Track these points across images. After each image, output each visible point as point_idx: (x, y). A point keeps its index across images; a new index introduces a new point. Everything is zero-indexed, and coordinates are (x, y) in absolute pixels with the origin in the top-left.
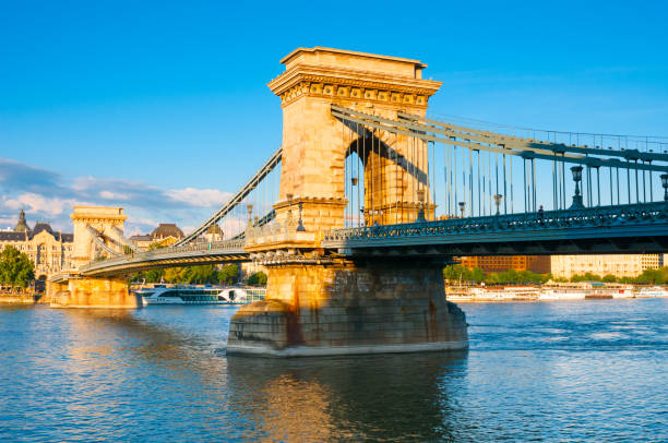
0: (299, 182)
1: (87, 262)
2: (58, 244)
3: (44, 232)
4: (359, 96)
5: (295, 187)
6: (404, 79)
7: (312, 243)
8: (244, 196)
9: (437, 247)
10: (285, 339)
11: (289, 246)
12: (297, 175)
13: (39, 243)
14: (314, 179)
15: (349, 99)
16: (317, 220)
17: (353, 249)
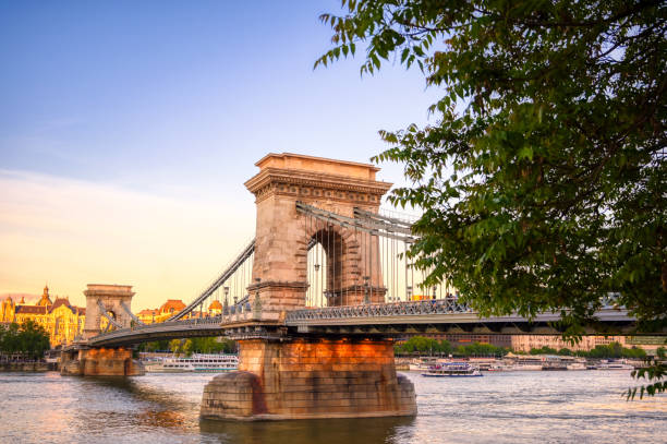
0: (268, 268)
1: (97, 334)
2: (75, 317)
3: (63, 307)
4: (320, 195)
5: (265, 272)
6: (359, 181)
7: (276, 321)
8: (227, 278)
9: (377, 326)
10: (251, 407)
11: (256, 324)
12: (266, 262)
13: (58, 316)
14: (280, 265)
15: (312, 197)
16: (283, 301)
17: (309, 327)
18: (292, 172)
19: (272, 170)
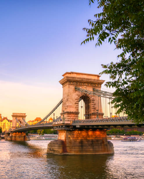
0: (67, 107)
1: (16, 128)
2: (9, 123)
3: (6, 120)
4: (82, 85)
5: (66, 109)
6: (94, 80)
7: (69, 124)
8: (54, 111)
9: (101, 125)
10: (62, 151)
11: (63, 125)
12: (66, 106)
13: (4, 123)
14: (70, 107)
15: (80, 85)
16: (71, 118)
17: (80, 126)
18: (73, 78)
19: (67, 77)
